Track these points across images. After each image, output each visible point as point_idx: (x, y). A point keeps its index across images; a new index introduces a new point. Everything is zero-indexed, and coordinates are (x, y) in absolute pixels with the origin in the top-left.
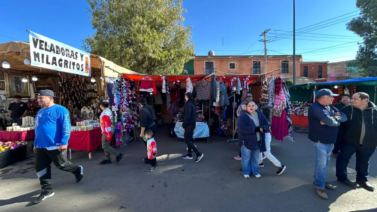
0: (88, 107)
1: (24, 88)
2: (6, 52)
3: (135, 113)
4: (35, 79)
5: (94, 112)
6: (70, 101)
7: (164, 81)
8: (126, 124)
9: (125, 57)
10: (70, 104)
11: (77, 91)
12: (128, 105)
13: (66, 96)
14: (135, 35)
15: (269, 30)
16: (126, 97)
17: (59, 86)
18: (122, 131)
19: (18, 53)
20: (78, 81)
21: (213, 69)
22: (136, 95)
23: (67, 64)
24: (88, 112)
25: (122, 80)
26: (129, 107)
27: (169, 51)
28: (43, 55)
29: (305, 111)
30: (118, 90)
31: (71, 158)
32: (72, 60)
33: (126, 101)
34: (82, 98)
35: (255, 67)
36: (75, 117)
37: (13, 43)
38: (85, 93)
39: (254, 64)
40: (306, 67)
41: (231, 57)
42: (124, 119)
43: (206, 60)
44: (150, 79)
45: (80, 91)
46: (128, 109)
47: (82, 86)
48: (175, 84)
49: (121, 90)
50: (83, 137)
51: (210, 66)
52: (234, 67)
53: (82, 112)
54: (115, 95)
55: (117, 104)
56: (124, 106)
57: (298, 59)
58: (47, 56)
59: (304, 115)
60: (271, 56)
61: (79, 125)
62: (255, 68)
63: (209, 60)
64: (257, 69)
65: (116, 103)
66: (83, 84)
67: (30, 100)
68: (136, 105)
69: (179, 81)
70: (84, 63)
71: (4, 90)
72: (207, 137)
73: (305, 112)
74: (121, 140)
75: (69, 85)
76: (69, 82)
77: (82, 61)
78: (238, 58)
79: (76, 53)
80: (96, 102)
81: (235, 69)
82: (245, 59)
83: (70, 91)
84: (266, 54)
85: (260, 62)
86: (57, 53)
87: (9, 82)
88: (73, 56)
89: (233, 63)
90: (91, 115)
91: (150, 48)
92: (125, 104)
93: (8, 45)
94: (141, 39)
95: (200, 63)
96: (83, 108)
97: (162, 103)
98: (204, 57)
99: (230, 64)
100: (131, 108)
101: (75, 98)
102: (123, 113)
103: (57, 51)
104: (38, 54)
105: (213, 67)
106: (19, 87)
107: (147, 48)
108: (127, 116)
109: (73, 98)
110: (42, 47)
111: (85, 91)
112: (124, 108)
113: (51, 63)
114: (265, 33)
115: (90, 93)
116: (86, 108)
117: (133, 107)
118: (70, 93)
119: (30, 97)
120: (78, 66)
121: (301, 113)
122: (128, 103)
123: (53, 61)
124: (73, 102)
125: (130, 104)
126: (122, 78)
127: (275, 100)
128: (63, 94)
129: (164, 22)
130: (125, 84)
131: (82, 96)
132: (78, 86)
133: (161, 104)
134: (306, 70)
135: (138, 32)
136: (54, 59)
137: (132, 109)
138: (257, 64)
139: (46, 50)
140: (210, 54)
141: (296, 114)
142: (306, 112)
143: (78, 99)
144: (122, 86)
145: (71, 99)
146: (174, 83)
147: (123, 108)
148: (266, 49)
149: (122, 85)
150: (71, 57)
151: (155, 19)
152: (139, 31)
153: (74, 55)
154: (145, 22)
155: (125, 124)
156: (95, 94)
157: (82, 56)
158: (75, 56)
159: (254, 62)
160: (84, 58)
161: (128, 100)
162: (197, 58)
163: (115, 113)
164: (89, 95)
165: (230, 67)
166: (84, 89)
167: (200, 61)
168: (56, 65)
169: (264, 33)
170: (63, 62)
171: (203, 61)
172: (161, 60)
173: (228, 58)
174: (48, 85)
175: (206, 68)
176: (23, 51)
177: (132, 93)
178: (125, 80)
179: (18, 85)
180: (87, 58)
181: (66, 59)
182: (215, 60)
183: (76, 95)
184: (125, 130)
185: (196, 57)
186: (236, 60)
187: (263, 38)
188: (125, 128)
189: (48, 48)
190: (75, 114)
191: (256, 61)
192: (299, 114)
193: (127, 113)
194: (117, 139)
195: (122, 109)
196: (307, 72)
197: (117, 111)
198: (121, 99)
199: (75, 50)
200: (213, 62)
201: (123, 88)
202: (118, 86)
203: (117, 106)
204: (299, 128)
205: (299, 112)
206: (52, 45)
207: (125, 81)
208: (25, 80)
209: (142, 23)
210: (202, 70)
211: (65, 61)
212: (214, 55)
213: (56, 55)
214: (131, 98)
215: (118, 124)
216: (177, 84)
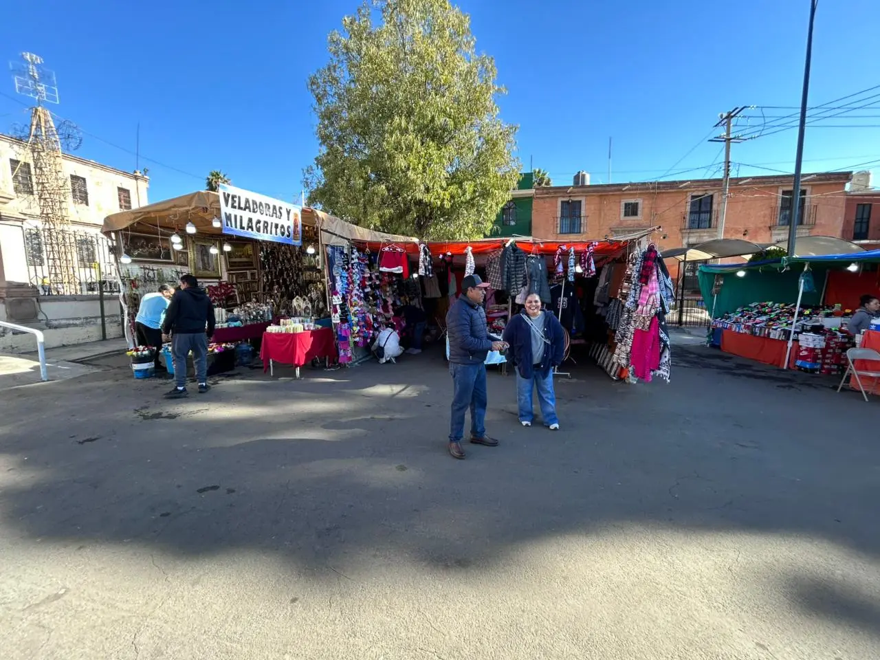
0: (304, 297)
1: (213, 263)
2: (191, 208)
3: (380, 310)
4: (227, 248)
5: (313, 307)
6: (276, 287)
7: (422, 254)
8: (358, 328)
9: (370, 202)
10: (276, 292)
11: (286, 269)
12: (362, 295)
13: (270, 277)
14: (391, 158)
15: (743, 109)
16: (359, 282)
17: (260, 260)
18: (351, 340)
19: (205, 210)
20: (289, 251)
21: (580, 217)
22: (380, 277)
23: (266, 227)
24: (303, 305)
25: (352, 251)
26: (365, 300)
27: (460, 184)
28: (236, 216)
29: (774, 327)
30: (344, 269)
31: (272, 374)
32: (274, 220)
33: (358, 288)
34: (295, 282)
35: (698, 210)
36: (283, 314)
37: (199, 193)
38: (300, 273)
39: (693, 204)
40: (867, 208)
41: (627, 187)
42: (355, 319)
43: (563, 197)
44: (399, 250)
45: (292, 269)
46: (362, 303)
47: (294, 259)
48: (443, 258)
49: (349, 268)
50: (288, 343)
51: (571, 211)
52: (635, 213)
53: (293, 306)
54: (338, 278)
55: (341, 293)
56: (355, 298)
57: (840, 183)
58: (241, 217)
59: (771, 336)
60: (748, 180)
61: (284, 324)
62: (695, 213)
63: (570, 196)
64: (703, 216)
65: (339, 291)
66: (296, 257)
67: (220, 283)
68: (381, 296)
69: (449, 254)
70: (291, 223)
71: (187, 265)
72: (501, 364)
73: (773, 329)
74: (349, 355)
75: (274, 258)
76: (274, 253)
77: (288, 220)
78: (648, 189)
79: (280, 208)
80: (316, 288)
81: (639, 218)
82: (669, 191)
83: (276, 268)
84: (728, 175)
85: (712, 196)
86: (254, 212)
87: (194, 255)
88: (276, 213)
89: (633, 201)
90: (308, 311)
91: (418, 182)
92: (356, 295)
93: (192, 197)
94: (402, 164)
95: (547, 205)
96: (295, 299)
97: (439, 294)
98: (561, 190)
99: (626, 204)
100: (369, 301)
101: (285, 280)
102: (353, 310)
103: (254, 209)
104: (230, 215)
105: (580, 214)
106: (206, 261)
107: (413, 181)
108: (361, 316)
109: (281, 281)
110: (235, 205)
111: (300, 270)
112: (355, 300)
113: (246, 228)
114: (729, 117)
115: (308, 273)
116: (300, 298)
117: (374, 299)
118: (276, 273)
119: (220, 278)
120: (283, 230)
121: (765, 331)
122: (364, 292)
123: (248, 224)
124: (280, 287)
125: (366, 295)
126: (352, 248)
127: (640, 294)
128: (266, 273)
129: (451, 123)
130: (358, 258)
131: (295, 278)
132: (289, 260)
133: (438, 296)
134: (865, 216)
135: (396, 149)
136: (250, 220)
137: (370, 303)
138: (703, 202)
139: (240, 208)
140: (578, 179)
141: (753, 334)
142: (776, 329)
143: (288, 283)
144: (353, 262)
145: (278, 283)
146: (441, 256)
147: (352, 300)
148: (728, 163)
149: (353, 259)
150: (272, 216)
151: (433, 118)
152: (397, 147)
153: (276, 211)
154: (411, 127)
155: (356, 329)
156: (317, 274)
157: (288, 212)
158: (278, 213)
159: (693, 197)
160: (292, 216)
161: (362, 286)
162: (541, 191)
163: (338, 307)
164: (307, 275)
165: (625, 212)
166: (298, 265)
167: (548, 200)
168: (252, 230)
169: (726, 118)
170: (261, 225)
171: (554, 200)
172: (442, 205)
173: (621, 190)
174: (246, 257)
175: (562, 216)
176: (212, 206)
177: (370, 274)
178: (358, 251)
179: (206, 258)
180: (296, 215)
181: (266, 220)
182: (586, 196)
183: (285, 277)
184: (357, 339)
185: (537, 191)
186: (640, 194)
187: (722, 132)
188: (359, 336)
189: (243, 205)
190: (284, 309)
191: (700, 193)
192: (760, 333)
193: (359, 309)
194: (342, 351)
195: (351, 302)
196: (868, 222)
197: (340, 305)
198: (348, 284)
199: (278, 203)
200: (580, 202)
201: (352, 265)
202: (344, 262)
203: (340, 297)
204: (750, 366)
205: (761, 328)
206: (247, 201)
207: (357, 253)
208: (214, 251)
209: (404, 131)
210: (550, 222)
211: (265, 222)
212: (588, 183)
213: (251, 215)
214: (370, 283)
215: (343, 327)
216: (446, 258)
